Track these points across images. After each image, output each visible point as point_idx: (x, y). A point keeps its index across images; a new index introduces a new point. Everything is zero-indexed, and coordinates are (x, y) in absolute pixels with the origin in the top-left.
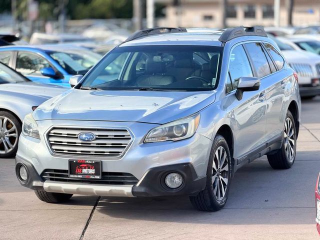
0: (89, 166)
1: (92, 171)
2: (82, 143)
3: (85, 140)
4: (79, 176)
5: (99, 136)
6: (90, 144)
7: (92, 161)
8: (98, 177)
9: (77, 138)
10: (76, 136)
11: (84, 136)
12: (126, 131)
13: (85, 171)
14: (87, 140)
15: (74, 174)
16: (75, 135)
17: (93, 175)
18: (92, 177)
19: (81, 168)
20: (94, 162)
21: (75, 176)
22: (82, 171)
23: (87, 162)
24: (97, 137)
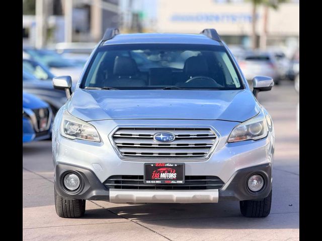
0: (169, 170)
1: (173, 175)
2: (159, 145)
3: (163, 141)
4: (157, 182)
5: (179, 136)
6: (170, 145)
7: (174, 164)
8: (181, 182)
9: (152, 138)
10: (151, 137)
11: (162, 136)
12: (209, 129)
13: (163, 176)
14: (166, 141)
15: (151, 180)
16: (150, 135)
17: (174, 179)
18: (173, 182)
19: (160, 172)
20: (176, 165)
21: (152, 182)
22: (160, 175)
23: (168, 165)
24: (177, 137)
